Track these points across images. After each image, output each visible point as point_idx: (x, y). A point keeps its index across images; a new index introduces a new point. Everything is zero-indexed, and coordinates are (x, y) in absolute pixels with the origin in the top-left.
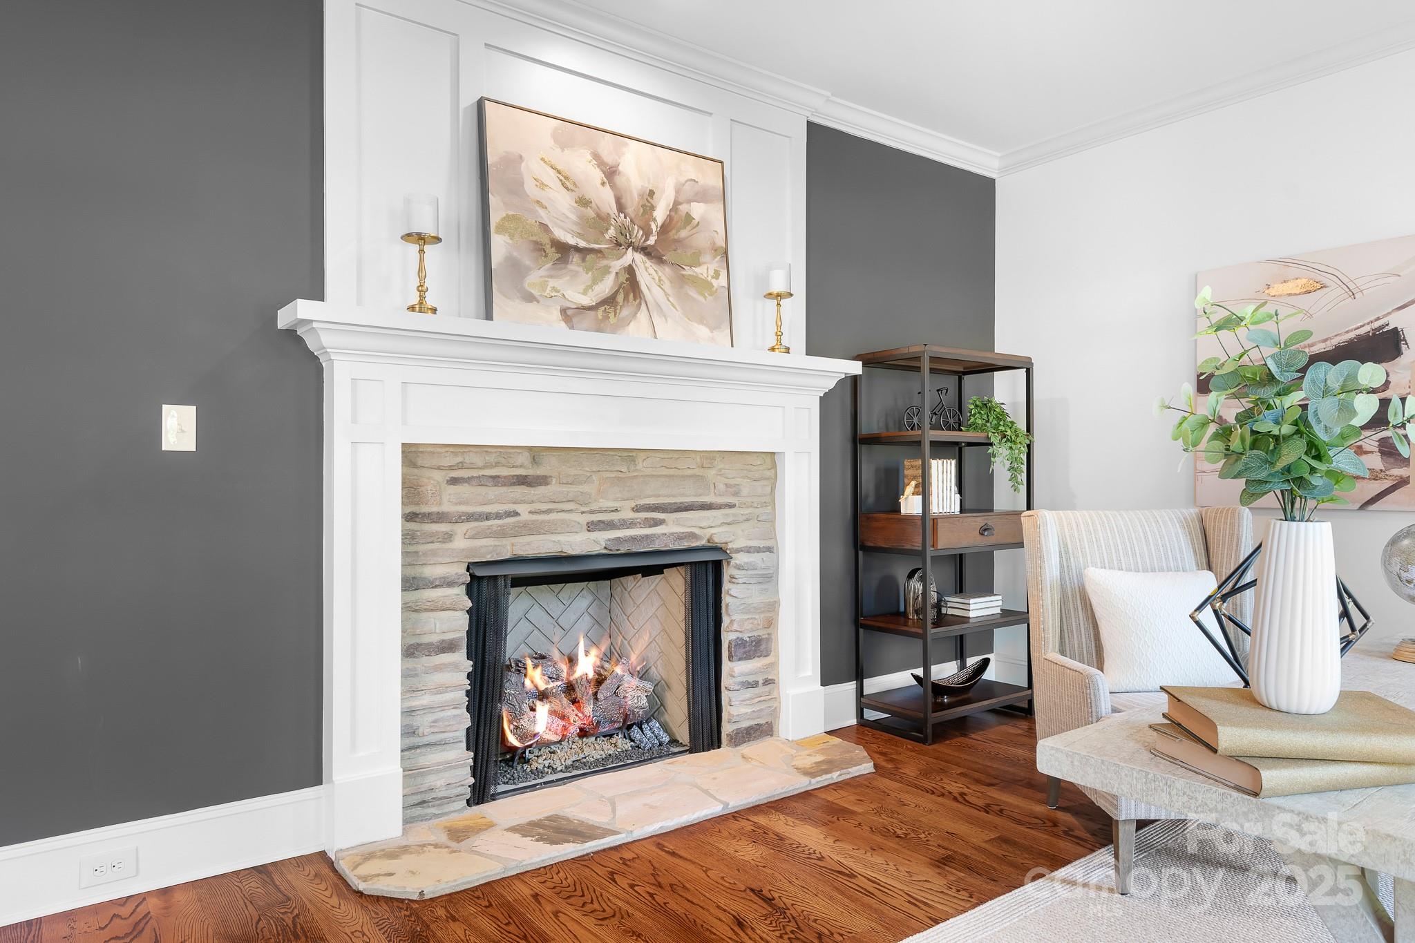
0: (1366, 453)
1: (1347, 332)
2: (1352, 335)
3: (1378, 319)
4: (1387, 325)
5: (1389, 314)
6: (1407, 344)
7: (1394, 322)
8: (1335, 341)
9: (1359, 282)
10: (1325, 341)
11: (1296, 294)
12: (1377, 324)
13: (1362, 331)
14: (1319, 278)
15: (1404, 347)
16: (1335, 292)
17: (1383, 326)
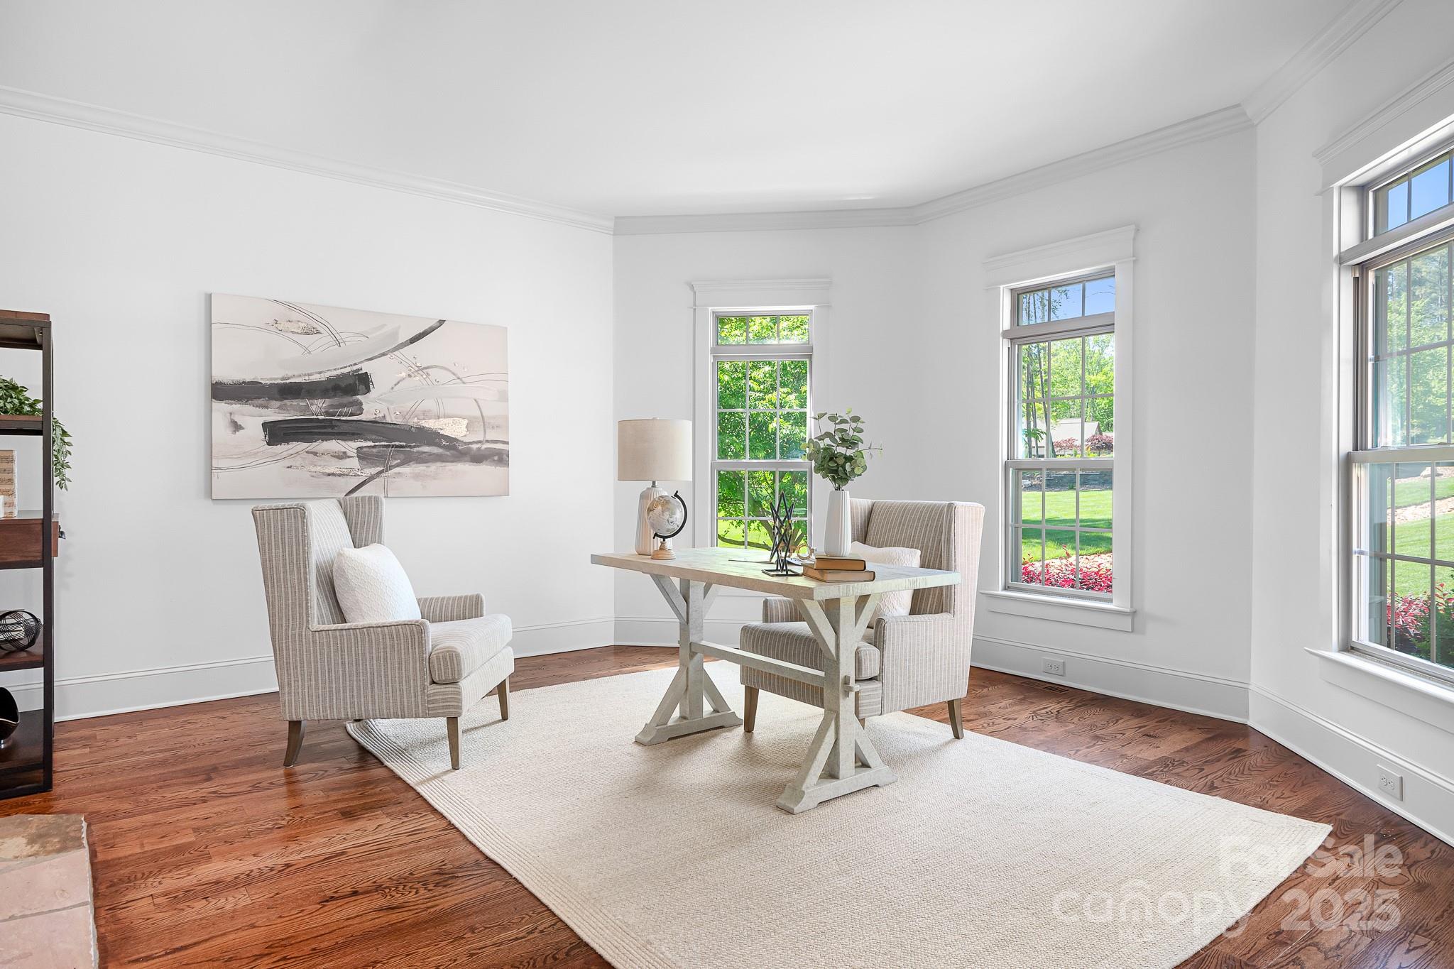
0: (349, 457)
1: (335, 369)
2: (339, 372)
3: (355, 364)
4: (361, 369)
5: (362, 362)
6: (373, 384)
7: (366, 368)
8: (328, 374)
9: (343, 336)
10: (320, 373)
11: (298, 333)
12: (355, 368)
13: (345, 371)
14: (315, 325)
15: (371, 386)
16: (325, 339)
17: (359, 370)
